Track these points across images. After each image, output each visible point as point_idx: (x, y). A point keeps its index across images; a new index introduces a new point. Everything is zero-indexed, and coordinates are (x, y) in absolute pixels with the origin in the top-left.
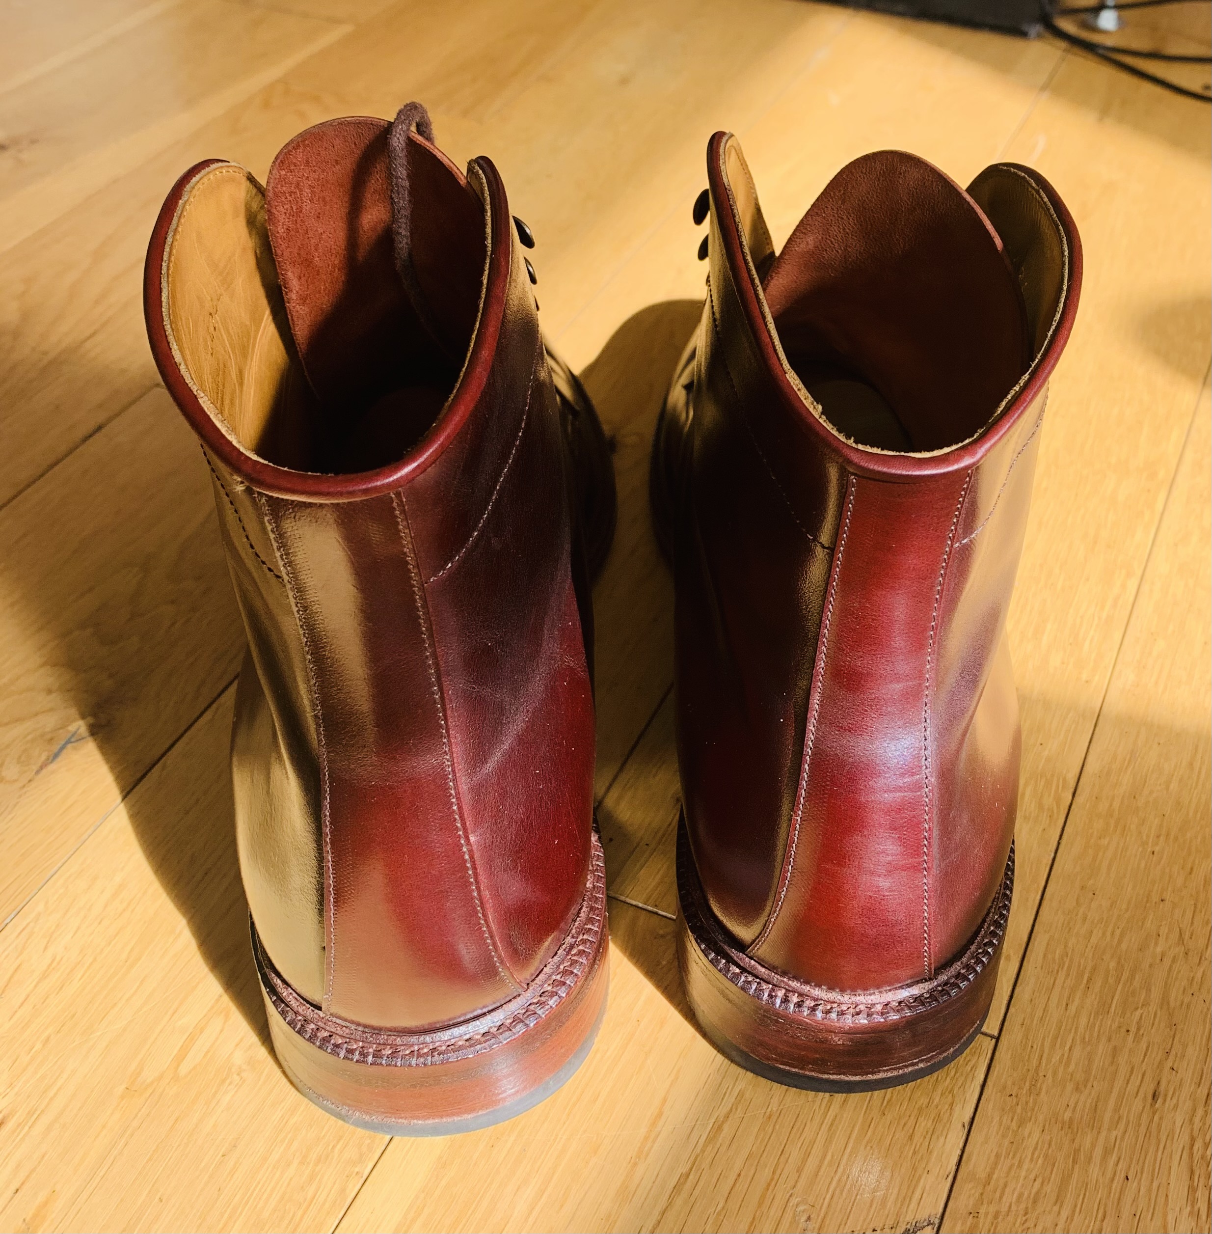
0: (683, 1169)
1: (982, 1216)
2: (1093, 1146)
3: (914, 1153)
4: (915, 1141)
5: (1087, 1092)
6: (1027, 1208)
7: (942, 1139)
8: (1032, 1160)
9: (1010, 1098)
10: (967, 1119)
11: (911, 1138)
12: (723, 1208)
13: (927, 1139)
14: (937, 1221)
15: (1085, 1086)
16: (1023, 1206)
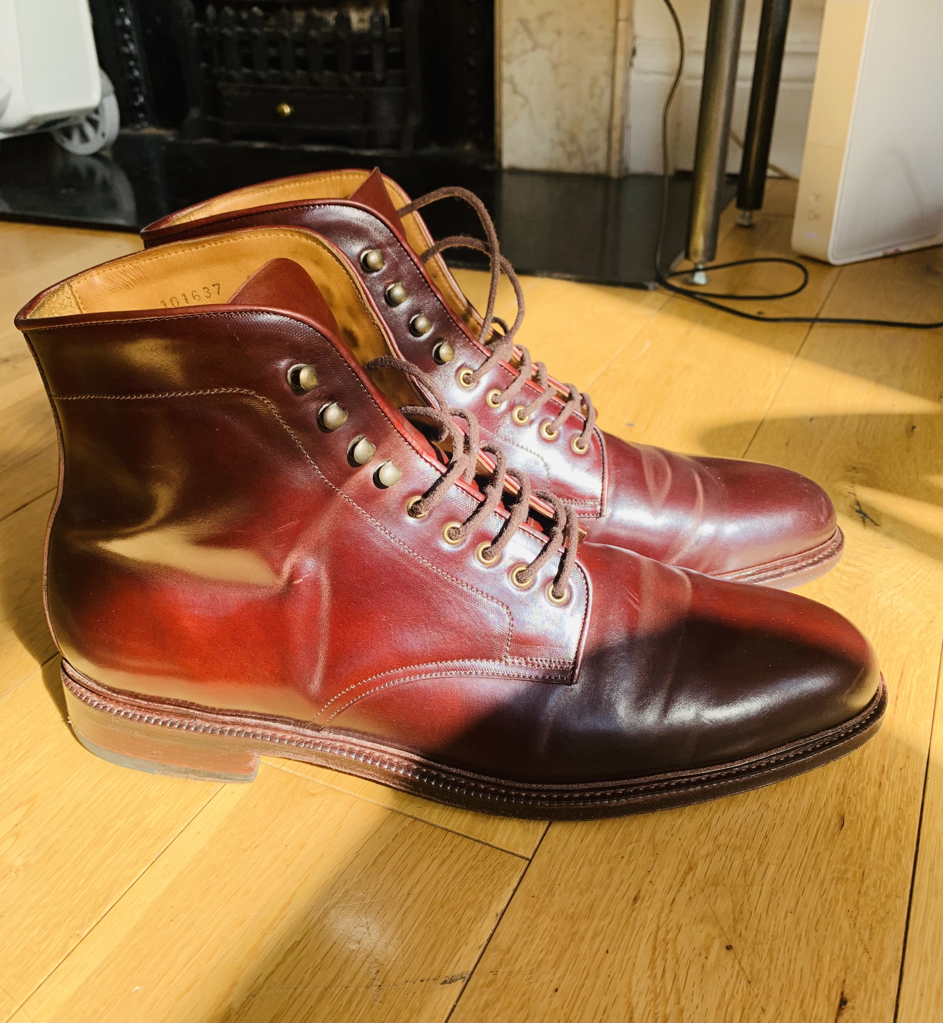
0: (298, 938)
1: (499, 974)
2: (586, 930)
3: (459, 932)
4: (461, 924)
5: (587, 895)
6: (532, 970)
7: (480, 924)
8: (541, 938)
9: (533, 898)
10: (500, 911)
11: (459, 922)
12: (320, 963)
13: (470, 923)
14: (467, 976)
15: (587, 892)
16: (530, 968)
